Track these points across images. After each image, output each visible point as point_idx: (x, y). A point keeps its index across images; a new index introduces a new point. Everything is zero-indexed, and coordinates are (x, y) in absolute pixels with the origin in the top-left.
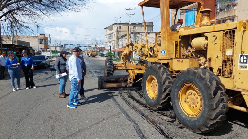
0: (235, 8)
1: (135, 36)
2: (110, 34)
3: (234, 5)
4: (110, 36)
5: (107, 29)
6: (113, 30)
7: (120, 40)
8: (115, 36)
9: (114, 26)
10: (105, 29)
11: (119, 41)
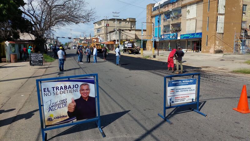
0: (181, 17)
1: (120, 33)
2: (99, 28)
3: (181, 16)
4: (98, 30)
5: (96, 24)
6: (101, 25)
7: (108, 34)
8: (103, 30)
9: (102, 22)
10: (94, 23)
11: (107, 36)
